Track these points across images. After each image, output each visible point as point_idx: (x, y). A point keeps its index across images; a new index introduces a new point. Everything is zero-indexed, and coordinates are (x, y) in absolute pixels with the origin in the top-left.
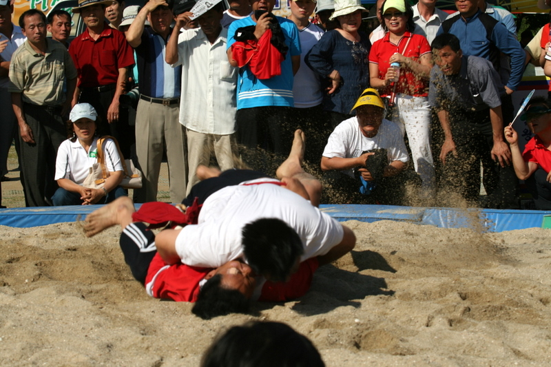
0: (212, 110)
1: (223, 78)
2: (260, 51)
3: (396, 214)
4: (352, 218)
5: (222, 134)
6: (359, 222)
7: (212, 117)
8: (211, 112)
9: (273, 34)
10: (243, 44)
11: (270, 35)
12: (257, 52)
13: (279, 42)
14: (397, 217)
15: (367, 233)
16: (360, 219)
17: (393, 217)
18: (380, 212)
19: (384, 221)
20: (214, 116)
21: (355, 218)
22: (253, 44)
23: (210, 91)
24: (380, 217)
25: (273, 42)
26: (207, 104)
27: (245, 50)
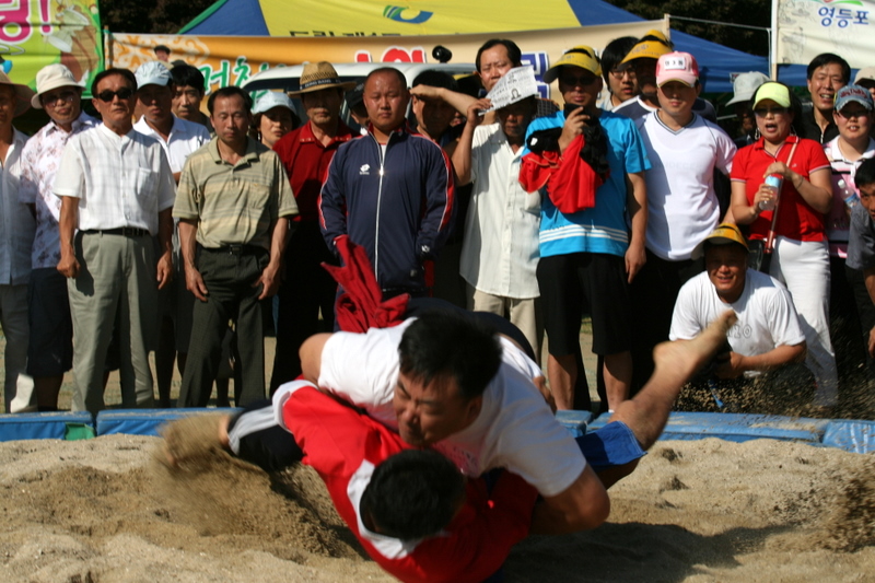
0: (508, 257)
1: (530, 208)
2: (562, 168)
3: (782, 430)
4: (709, 435)
5: (522, 297)
6: (722, 442)
7: (508, 270)
8: (506, 260)
9: (586, 143)
10: (537, 157)
11: (582, 144)
12: (558, 169)
13: (593, 156)
14: (782, 435)
15: (736, 459)
16: (724, 437)
17: (777, 434)
18: (754, 426)
19: (762, 440)
20: (511, 268)
21: (716, 435)
22: (551, 159)
23: (507, 227)
24: (757, 433)
25: (585, 155)
26: (501, 248)
27: (539, 167)
